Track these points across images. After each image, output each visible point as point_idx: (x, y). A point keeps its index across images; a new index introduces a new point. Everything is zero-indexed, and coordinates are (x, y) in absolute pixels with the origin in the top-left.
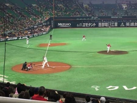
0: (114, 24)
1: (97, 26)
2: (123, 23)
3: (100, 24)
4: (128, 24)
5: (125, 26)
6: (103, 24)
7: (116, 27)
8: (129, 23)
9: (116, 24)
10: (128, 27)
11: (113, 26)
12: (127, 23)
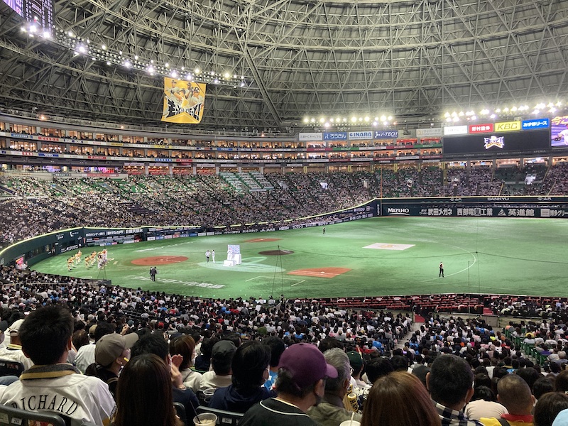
0: (486, 212)
1: (455, 214)
2: (502, 210)
3: (459, 211)
4: (512, 212)
5: (507, 216)
6: (466, 211)
7: (491, 216)
8: (514, 210)
9: (490, 211)
10: (512, 216)
11: (484, 214)
12: (510, 210)
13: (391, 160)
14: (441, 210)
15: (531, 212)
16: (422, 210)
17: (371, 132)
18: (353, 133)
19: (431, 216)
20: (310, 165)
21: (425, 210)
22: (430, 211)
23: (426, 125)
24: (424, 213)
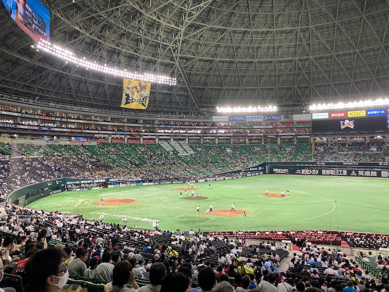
0: (342, 172)
1: (320, 174)
2: (354, 172)
3: (324, 171)
4: (361, 173)
5: (358, 175)
6: (328, 172)
7: (346, 176)
8: (362, 171)
9: (345, 172)
10: (361, 176)
11: (341, 174)
12: (360, 171)
13: (275, 136)
14: (310, 171)
15: (375, 173)
16: (298, 171)
17: (262, 116)
18: (249, 117)
19: (304, 174)
20: (220, 138)
21: (300, 171)
22: (303, 171)
23: (300, 112)
24: (299, 173)
